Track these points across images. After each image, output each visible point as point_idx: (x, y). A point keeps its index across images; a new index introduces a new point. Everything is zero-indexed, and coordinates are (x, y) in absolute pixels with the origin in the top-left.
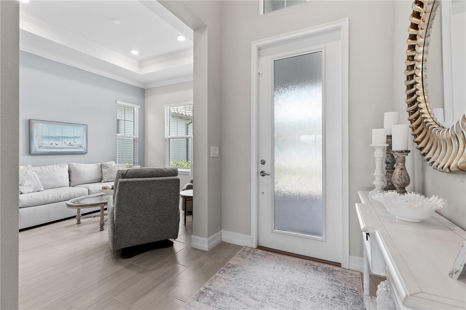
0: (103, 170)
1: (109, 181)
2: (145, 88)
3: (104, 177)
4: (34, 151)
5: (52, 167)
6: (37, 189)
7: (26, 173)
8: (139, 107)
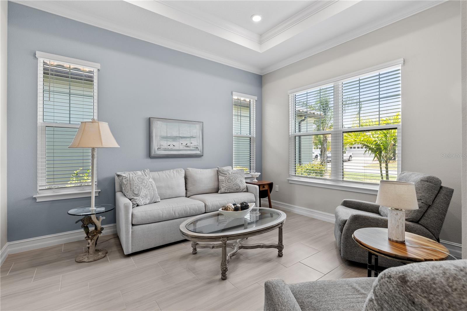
0: (220, 177)
1: (226, 191)
2: (262, 75)
3: (221, 187)
4: (153, 153)
5: (169, 173)
6: (153, 200)
7: (143, 179)
8: (256, 98)
